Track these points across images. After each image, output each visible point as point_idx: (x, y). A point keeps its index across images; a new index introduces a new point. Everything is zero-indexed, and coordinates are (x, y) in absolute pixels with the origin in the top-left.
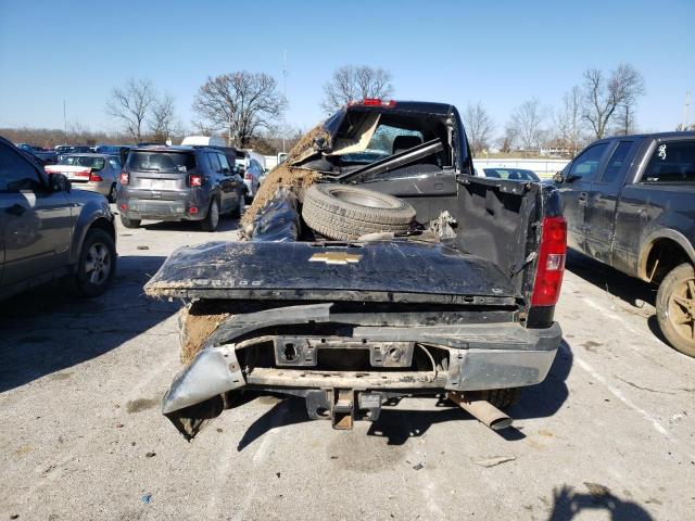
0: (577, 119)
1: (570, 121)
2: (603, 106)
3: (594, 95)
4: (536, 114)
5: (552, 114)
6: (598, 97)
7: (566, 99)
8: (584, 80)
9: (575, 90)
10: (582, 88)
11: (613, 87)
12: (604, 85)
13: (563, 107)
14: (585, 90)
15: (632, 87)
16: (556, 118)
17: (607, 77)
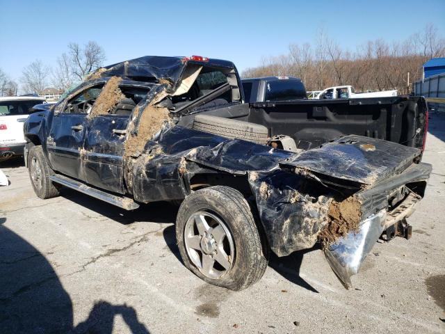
0: (69, 74)
1: (65, 76)
2: (84, 66)
3: (77, 60)
4: (41, 71)
5: (52, 72)
6: (80, 61)
7: (59, 62)
8: (69, 50)
9: (64, 56)
10: (68, 54)
11: (88, 55)
12: (82, 54)
13: (58, 66)
14: (71, 56)
15: (98, 55)
16: (56, 74)
17: (83, 49)
